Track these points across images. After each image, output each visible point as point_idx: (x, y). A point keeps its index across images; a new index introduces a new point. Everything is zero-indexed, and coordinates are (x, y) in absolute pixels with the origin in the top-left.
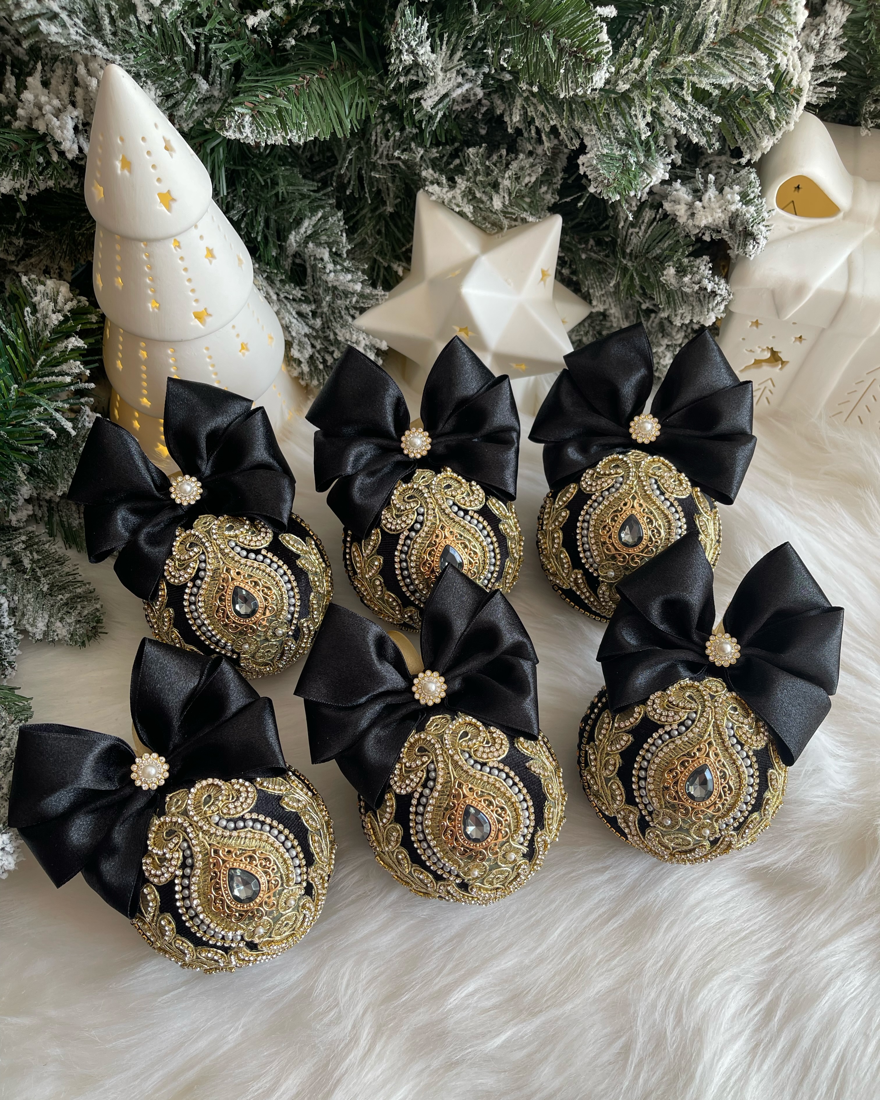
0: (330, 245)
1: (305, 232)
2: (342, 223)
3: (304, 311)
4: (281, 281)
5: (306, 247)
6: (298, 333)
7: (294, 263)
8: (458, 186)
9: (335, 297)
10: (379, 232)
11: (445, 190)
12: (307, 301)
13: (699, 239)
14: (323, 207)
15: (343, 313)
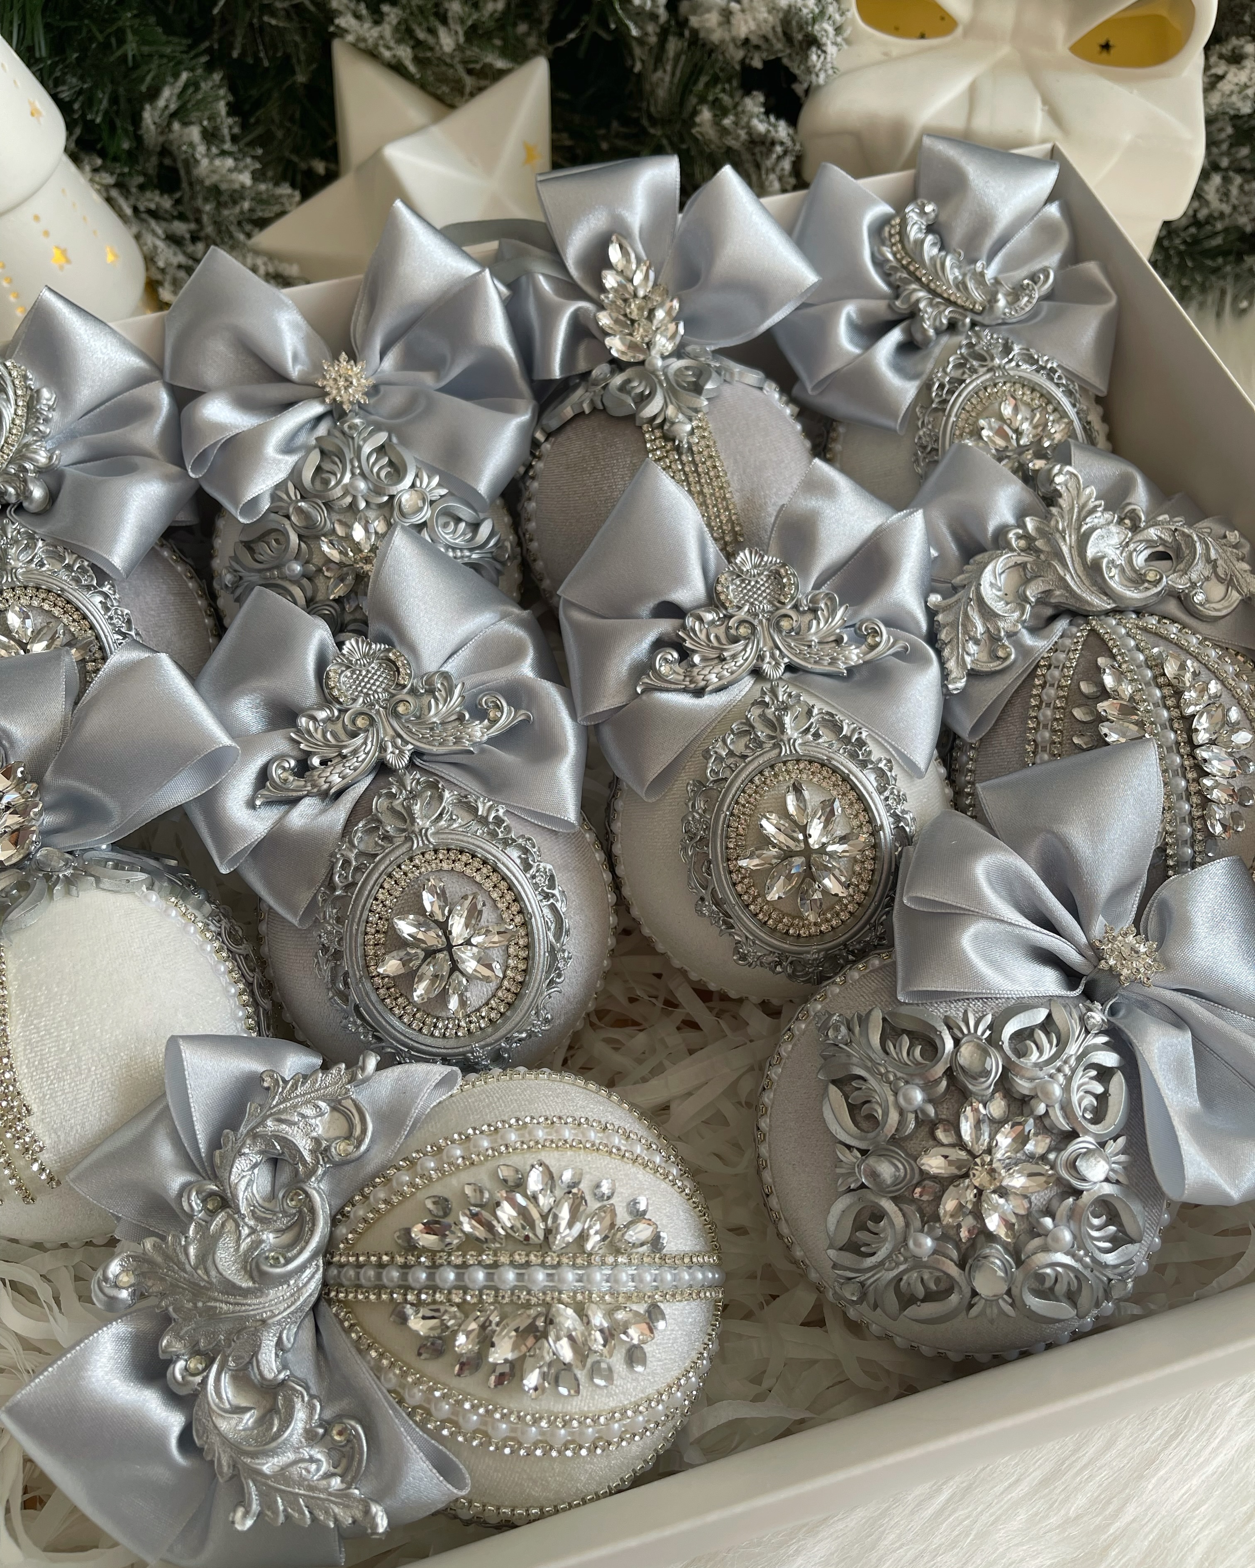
4: (142, 188)
8: (387, 19)
9: (220, 205)
11: (367, 25)
13: (746, 69)
15: (233, 229)
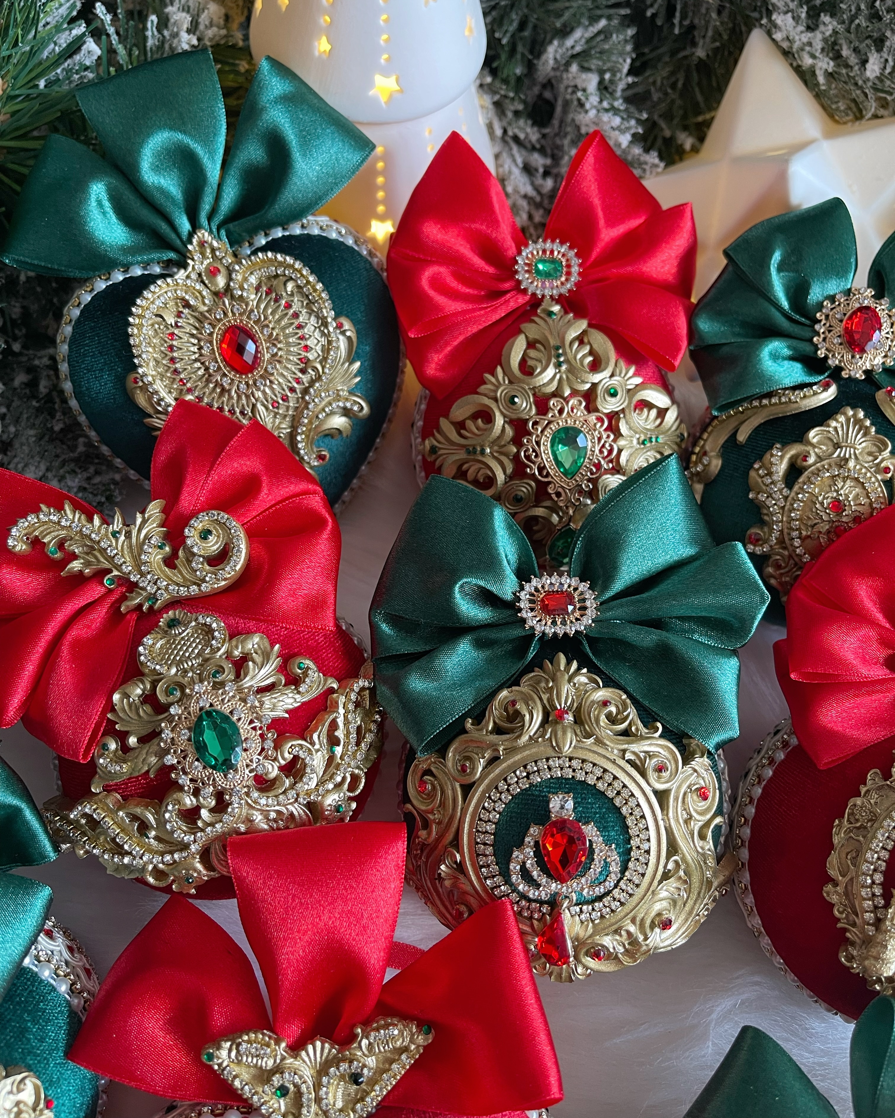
0: (601, 72)
1: (573, 47)
2: (629, 48)
3: (533, 164)
5: (567, 71)
6: (516, 191)
7: (540, 96)
10: (673, 86)
12: (542, 151)
14: (609, 18)
